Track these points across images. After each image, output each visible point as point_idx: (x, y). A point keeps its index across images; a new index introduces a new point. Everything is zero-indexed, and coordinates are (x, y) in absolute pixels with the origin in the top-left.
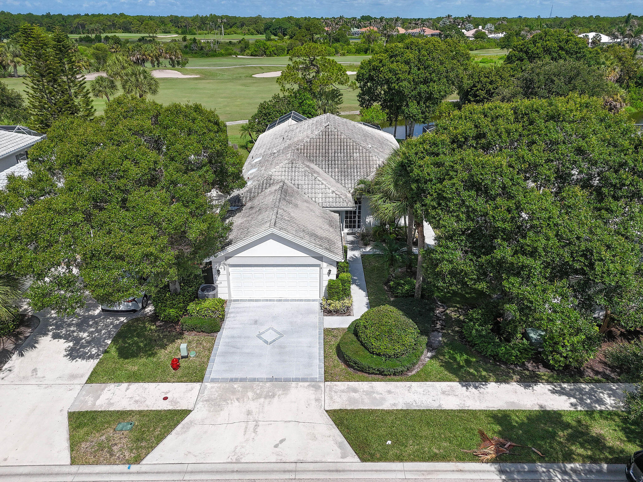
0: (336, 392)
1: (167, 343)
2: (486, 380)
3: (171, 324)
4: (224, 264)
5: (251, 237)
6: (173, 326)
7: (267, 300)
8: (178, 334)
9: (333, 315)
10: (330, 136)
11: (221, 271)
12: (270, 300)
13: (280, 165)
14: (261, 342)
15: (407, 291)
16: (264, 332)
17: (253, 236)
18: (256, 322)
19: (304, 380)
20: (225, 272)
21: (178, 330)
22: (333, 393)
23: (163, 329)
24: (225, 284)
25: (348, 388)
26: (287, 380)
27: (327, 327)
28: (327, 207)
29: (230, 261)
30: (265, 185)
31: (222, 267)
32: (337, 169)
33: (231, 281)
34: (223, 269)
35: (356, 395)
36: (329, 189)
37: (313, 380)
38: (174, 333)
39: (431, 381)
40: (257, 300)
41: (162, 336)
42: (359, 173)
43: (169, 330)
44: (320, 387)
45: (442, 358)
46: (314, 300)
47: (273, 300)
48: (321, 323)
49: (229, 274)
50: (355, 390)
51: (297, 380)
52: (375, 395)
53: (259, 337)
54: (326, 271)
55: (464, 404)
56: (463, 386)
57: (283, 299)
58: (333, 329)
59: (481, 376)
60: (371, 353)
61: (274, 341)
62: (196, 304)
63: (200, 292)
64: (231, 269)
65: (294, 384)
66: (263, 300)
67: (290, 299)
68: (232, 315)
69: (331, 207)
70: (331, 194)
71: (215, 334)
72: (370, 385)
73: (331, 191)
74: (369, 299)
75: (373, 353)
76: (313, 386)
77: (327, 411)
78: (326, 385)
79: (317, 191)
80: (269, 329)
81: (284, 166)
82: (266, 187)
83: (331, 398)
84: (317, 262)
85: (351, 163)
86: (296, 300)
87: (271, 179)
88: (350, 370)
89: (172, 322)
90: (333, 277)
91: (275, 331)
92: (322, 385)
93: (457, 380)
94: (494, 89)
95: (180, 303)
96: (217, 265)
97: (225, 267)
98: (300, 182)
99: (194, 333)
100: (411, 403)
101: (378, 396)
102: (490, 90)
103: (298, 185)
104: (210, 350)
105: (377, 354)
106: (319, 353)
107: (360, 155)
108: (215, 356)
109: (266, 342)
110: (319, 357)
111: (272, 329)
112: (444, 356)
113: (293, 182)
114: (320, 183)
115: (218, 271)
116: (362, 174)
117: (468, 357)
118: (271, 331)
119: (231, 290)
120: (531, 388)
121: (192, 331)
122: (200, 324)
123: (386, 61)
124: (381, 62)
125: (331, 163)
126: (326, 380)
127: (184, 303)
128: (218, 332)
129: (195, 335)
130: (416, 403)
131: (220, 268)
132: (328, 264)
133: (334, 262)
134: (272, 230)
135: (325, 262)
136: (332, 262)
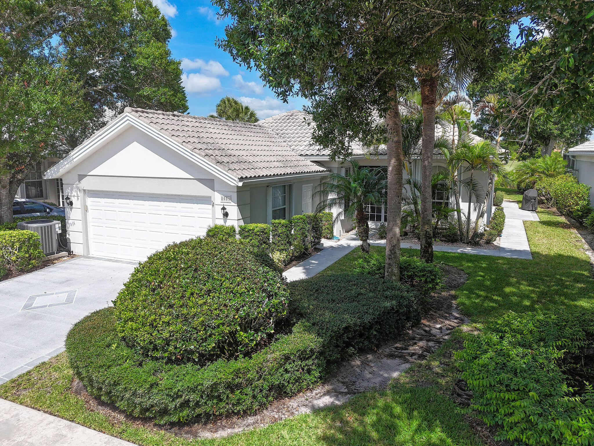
4: (77, 188)
11: (74, 200)
14: (21, 304)
16: (51, 294)
20: (79, 204)
24: (79, 226)
31: (75, 194)
33: (90, 225)
34: (76, 198)
49: (86, 210)
53: (34, 297)
54: (219, 212)
61: (43, 306)
64: (90, 201)
84: (206, 191)
91: (71, 296)
109: (28, 306)
111: (73, 292)
118: (65, 294)
119: (91, 241)
131: (73, 195)
132: (223, 197)
133: (233, 192)
134: (127, 116)
135: (219, 192)
136: (229, 191)
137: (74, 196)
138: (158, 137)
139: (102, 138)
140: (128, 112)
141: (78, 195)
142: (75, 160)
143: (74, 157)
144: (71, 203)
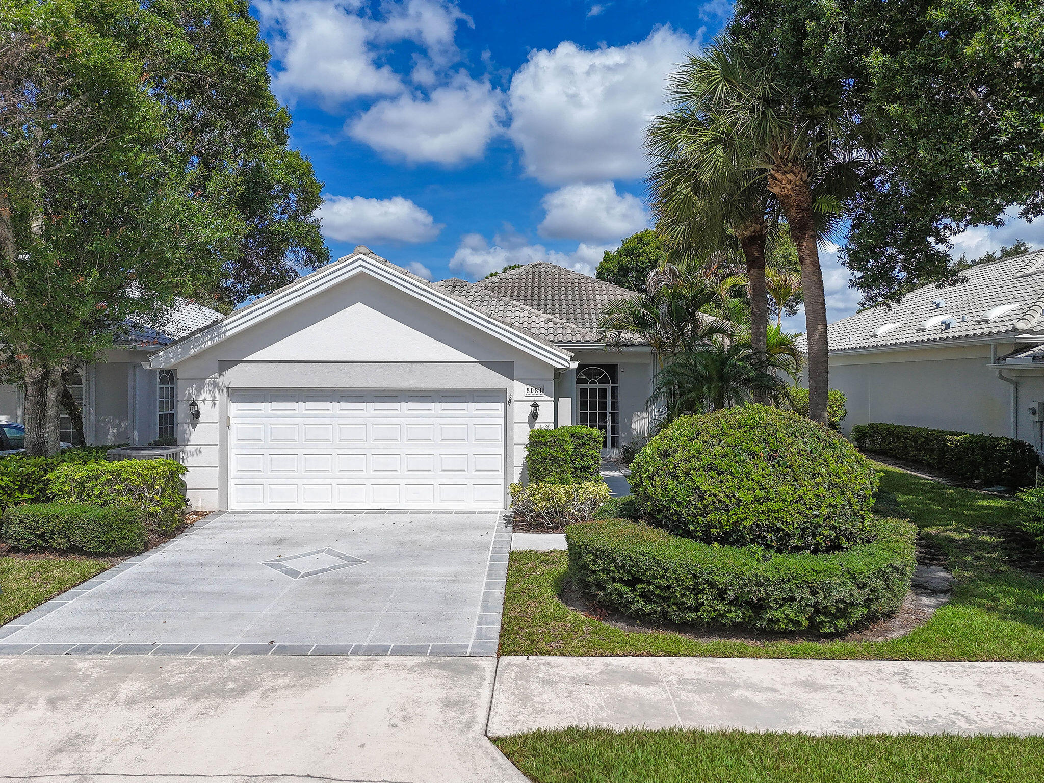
0: (548, 683)
4: (215, 385)
11: (203, 408)
14: (274, 572)
16: (295, 557)
18: (279, 541)
19: (406, 651)
20: (216, 416)
22: (534, 686)
24: (211, 455)
25: (607, 673)
26: (332, 651)
29: (232, 376)
31: (209, 397)
33: (233, 452)
34: (209, 404)
37: (445, 651)
46: (485, 512)
48: (504, 542)
49: (227, 425)
51: (373, 651)
53: (274, 564)
54: (522, 411)
61: (322, 571)
64: (235, 409)
68: (208, 531)
77: (496, 741)
78: (502, 663)
80: (319, 552)
84: (496, 380)
86: (427, 512)
91: (338, 555)
96: (192, 391)
97: (218, 396)
109: (292, 573)
110: (486, 600)
115: (195, 408)
118: (321, 555)
119: (232, 483)
126: (503, 650)
131: (202, 398)
132: (530, 388)
133: (546, 380)
134: (360, 259)
135: (521, 380)
136: (540, 379)
137: (204, 400)
138: (422, 295)
139: (299, 296)
140: (364, 252)
141: (215, 397)
142: (228, 334)
143: (228, 327)
144: (197, 415)
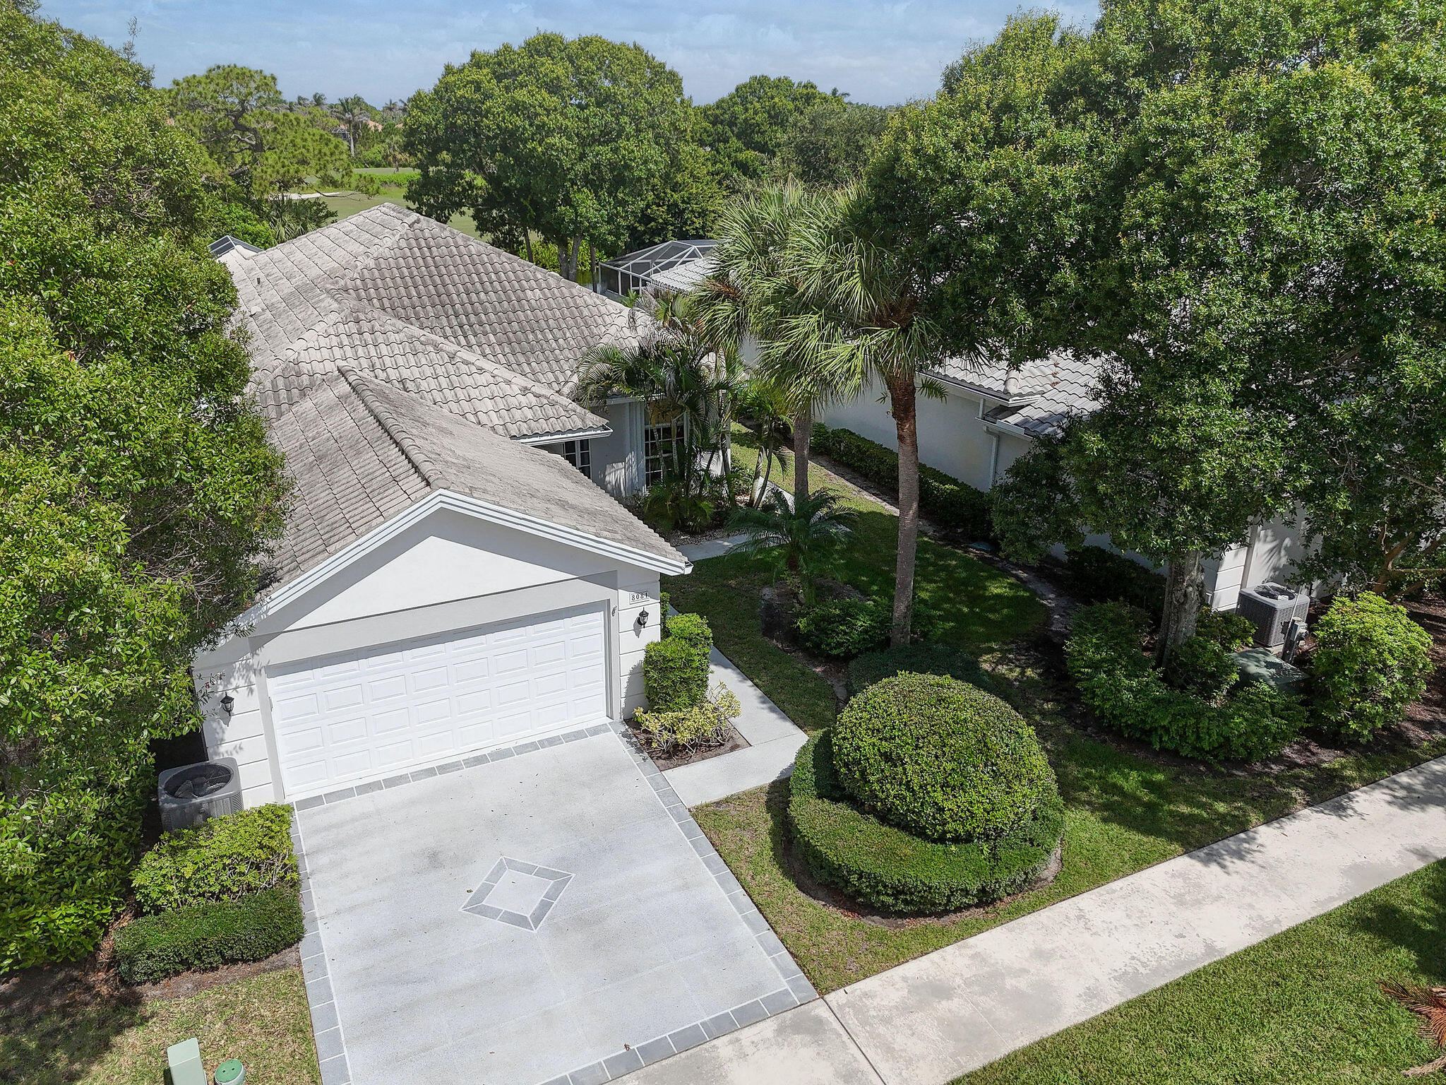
0: (886, 1021)
1: (77, 1066)
2: (1242, 826)
3: (60, 976)
4: (248, 668)
5: (359, 537)
6: (75, 980)
7: (430, 772)
8: (116, 1009)
9: (686, 760)
10: (434, 249)
11: (236, 698)
12: (443, 769)
13: (317, 328)
14: (497, 925)
15: (866, 631)
16: (486, 890)
17: (368, 531)
18: (434, 859)
19: (748, 1017)
20: (255, 701)
21: (104, 990)
22: (881, 1029)
23: (28, 1009)
25: (914, 989)
26: (690, 1040)
27: (698, 803)
28: (525, 436)
29: (273, 652)
30: (283, 394)
31: (241, 682)
32: (491, 337)
33: (279, 733)
34: (243, 691)
35: (955, 1006)
36: (508, 382)
37: (777, 1006)
38: (92, 1011)
39: (1119, 874)
40: (391, 782)
41: (33, 1045)
42: (561, 341)
43: (56, 1002)
44: (819, 1021)
45: (1084, 796)
46: (595, 731)
47: (454, 766)
48: (670, 795)
49: (267, 706)
50: (941, 991)
51: (722, 1027)
52: (1010, 983)
53: (477, 906)
54: (627, 618)
55: (1260, 917)
56: (1207, 861)
57: (485, 752)
58: (718, 804)
59: (1223, 818)
60: (934, 841)
61: (545, 906)
62: (174, 851)
63: (167, 804)
64: (275, 685)
65: (723, 1046)
66: (417, 776)
67: (512, 745)
68: (323, 860)
69: (536, 435)
70: (520, 398)
71: (288, 955)
72: (970, 952)
73: (516, 390)
74: (756, 685)
75: (942, 839)
76: (797, 1028)
78: (833, 1005)
79: (474, 393)
80: (500, 869)
81: (331, 331)
82: (290, 398)
83: (889, 1050)
84: (597, 592)
85: (526, 316)
86: (533, 746)
87: (299, 375)
88: (875, 924)
89: (66, 963)
90: (652, 633)
91: (529, 870)
92: (819, 1009)
93: (1175, 846)
94: (683, 202)
95: (90, 868)
96: (219, 679)
97: (253, 678)
98: (406, 374)
99: (187, 981)
100: (1130, 970)
101: (1022, 984)
102: (675, 205)
103: (402, 381)
104: (302, 1029)
105: (957, 840)
106: (733, 899)
107: (544, 294)
108: (336, 1045)
109: (519, 921)
110: (741, 911)
111: (511, 864)
112: (1086, 789)
113: (382, 375)
114: (474, 369)
115: (227, 700)
116: (572, 342)
117: (1144, 774)
118: (508, 874)
120: (1350, 812)
121: (177, 973)
122: (216, 933)
123: (491, 85)
124: (478, 89)
125: (468, 320)
126: (822, 990)
127: (109, 867)
128: (299, 939)
129: (198, 986)
130: (1144, 965)
131: (232, 687)
132: (637, 595)
134: (440, 495)
135: (626, 589)
136: (646, 583)
137: (236, 688)
141: (250, 681)
